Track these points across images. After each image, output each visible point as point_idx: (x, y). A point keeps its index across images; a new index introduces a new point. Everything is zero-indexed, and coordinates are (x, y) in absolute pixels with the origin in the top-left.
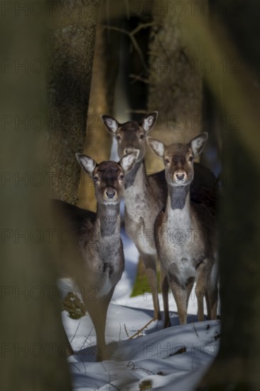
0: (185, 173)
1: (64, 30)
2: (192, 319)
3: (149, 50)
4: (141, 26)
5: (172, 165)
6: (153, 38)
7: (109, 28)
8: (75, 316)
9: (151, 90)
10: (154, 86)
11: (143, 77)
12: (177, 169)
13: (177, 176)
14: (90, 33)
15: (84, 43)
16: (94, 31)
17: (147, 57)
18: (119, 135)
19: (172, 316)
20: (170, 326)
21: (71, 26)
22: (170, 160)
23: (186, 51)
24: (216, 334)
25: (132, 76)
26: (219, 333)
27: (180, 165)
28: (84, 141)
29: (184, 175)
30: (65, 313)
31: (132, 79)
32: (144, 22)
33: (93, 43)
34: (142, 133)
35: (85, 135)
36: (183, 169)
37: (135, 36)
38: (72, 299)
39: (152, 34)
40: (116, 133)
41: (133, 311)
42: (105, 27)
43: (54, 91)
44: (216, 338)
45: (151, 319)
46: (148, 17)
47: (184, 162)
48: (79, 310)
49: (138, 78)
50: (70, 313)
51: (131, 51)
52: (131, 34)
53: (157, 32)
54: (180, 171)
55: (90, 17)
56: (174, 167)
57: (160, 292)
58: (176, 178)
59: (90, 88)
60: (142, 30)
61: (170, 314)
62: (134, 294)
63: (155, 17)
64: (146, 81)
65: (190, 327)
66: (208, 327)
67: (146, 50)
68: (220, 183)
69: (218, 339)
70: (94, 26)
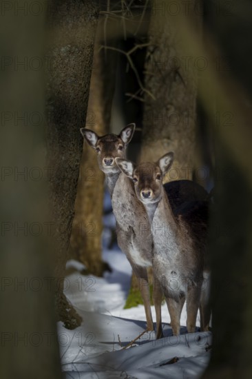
0: (151, 191)
1: (63, 49)
2: (184, 331)
3: (144, 69)
4: (137, 46)
5: (139, 184)
6: (149, 58)
7: (106, 47)
8: (70, 327)
9: (147, 108)
10: (149, 105)
11: (139, 95)
12: (143, 188)
13: (143, 193)
14: (88, 53)
15: (82, 62)
16: (92, 51)
17: (142, 77)
18: (98, 146)
19: (165, 328)
20: (162, 337)
21: (69, 46)
22: (138, 179)
23: (180, 71)
24: (207, 346)
25: (128, 94)
26: (210, 344)
27: (146, 183)
28: (81, 157)
29: (149, 193)
30: (61, 324)
31: (129, 97)
32: (141, 42)
33: (91, 62)
34: (120, 145)
35: (82, 151)
36: (149, 187)
37: (131, 55)
38: (67, 310)
39: (148, 54)
40: (96, 145)
41: (126, 322)
42: (102, 47)
43: (52, 108)
44: (207, 349)
45: (144, 330)
46: (144, 38)
47: (151, 180)
48: (75, 320)
49: (134, 96)
50: (66, 323)
51: (127, 70)
52: (128, 54)
53: (152, 53)
54: (146, 189)
55: (88, 37)
56: (141, 186)
57: (153, 305)
58: (142, 195)
59: (87, 106)
60: (138, 50)
61: (163, 325)
62: (127, 306)
63: (151, 38)
64: (142, 100)
65: (182, 338)
66: (199, 339)
67: (141, 69)
68: (212, 199)
69: (209, 351)
70: (91, 46)
